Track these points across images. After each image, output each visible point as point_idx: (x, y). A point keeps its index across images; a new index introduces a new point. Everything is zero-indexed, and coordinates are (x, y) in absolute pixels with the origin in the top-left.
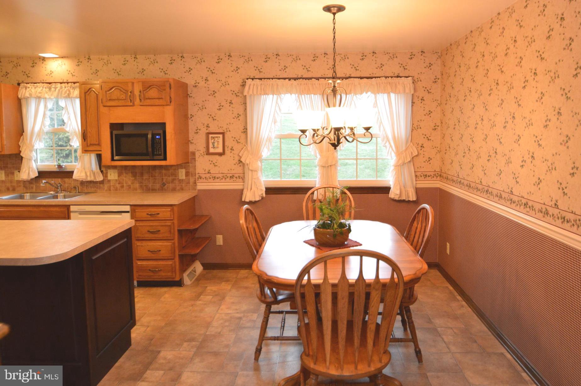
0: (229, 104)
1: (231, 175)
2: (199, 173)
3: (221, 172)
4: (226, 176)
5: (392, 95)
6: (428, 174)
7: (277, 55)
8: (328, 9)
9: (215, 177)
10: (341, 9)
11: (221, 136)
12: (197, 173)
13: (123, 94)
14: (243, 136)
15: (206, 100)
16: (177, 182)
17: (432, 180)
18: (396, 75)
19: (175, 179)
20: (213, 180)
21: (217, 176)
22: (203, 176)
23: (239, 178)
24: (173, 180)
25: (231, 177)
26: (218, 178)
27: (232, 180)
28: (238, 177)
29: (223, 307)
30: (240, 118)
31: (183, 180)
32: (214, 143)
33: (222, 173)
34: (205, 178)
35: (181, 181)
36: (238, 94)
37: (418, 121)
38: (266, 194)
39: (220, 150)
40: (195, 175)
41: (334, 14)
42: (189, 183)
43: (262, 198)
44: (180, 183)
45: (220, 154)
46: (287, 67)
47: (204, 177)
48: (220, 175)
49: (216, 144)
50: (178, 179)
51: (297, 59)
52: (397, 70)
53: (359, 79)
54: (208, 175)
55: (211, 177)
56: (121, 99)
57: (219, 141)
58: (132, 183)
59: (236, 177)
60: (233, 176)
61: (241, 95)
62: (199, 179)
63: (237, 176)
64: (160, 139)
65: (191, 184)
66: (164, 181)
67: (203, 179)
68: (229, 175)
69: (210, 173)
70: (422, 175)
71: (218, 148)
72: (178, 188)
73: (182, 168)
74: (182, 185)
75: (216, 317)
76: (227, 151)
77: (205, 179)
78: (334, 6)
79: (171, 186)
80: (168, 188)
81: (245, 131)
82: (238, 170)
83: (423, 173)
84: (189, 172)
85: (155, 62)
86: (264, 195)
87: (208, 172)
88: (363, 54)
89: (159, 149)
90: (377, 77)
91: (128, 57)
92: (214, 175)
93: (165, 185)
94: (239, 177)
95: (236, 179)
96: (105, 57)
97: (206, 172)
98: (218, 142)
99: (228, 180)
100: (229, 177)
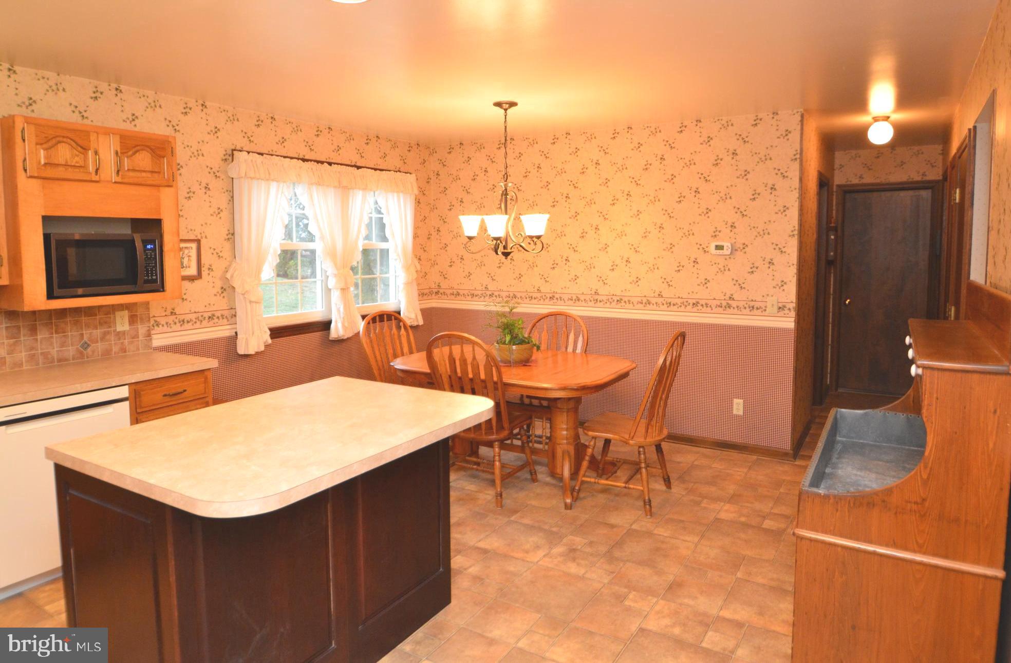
0: (204, 190)
1: (210, 314)
3: (193, 311)
4: (202, 316)
7: (272, 118)
9: (183, 321)
11: (194, 246)
12: (151, 316)
14: (229, 246)
16: (112, 338)
18: (397, 169)
19: (108, 333)
20: (181, 325)
21: (187, 318)
22: (163, 321)
23: (223, 318)
24: (105, 334)
25: (209, 318)
26: (188, 322)
27: (209, 324)
28: (220, 317)
30: (222, 215)
31: (124, 333)
32: (183, 258)
33: (195, 312)
34: (167, 323)
35: (120, 335)
36: (218, 175)
38: (271, 339)
39: (193, 271)
40: (149, 321)
42: (136, 337)
44: (119, 339)
45: (191, 279)
46: (286, 140)
47: (164, 323)
48: (193, 317)
49: (185, 261)
50: (115, 331)
51: (298, 129)
54: (171, 319)
55: (177, 321)
57: (190, 254)
59: (218, 317)
60: (214, 315)
61: (223, 177)
62: (155, 328)
63: (219, 315)
65: (141, 338)
66: (86, 339)
67: (163, 326)
68: (206, 315)
69: (175, 314)
71: (189, 267)
72: (115, 349)
73: (123, 310)
74: (122, 343)
76: (205, 273)
77: (165, 326)
79: (100, 346)
80: (93, 352)
81: (231, 237)
82: (221, 304)
84: (136, 316)
86: (268, 342)
87: (172, 313)
88: (368, 136)
89: (152, 271)
92: (182, 317)
93: (88, 347)
94: (222, 316)
95: (218, 320)
97: (168, 313)
98: (189, 256)
99: (205, 323)
100: (207, 318)
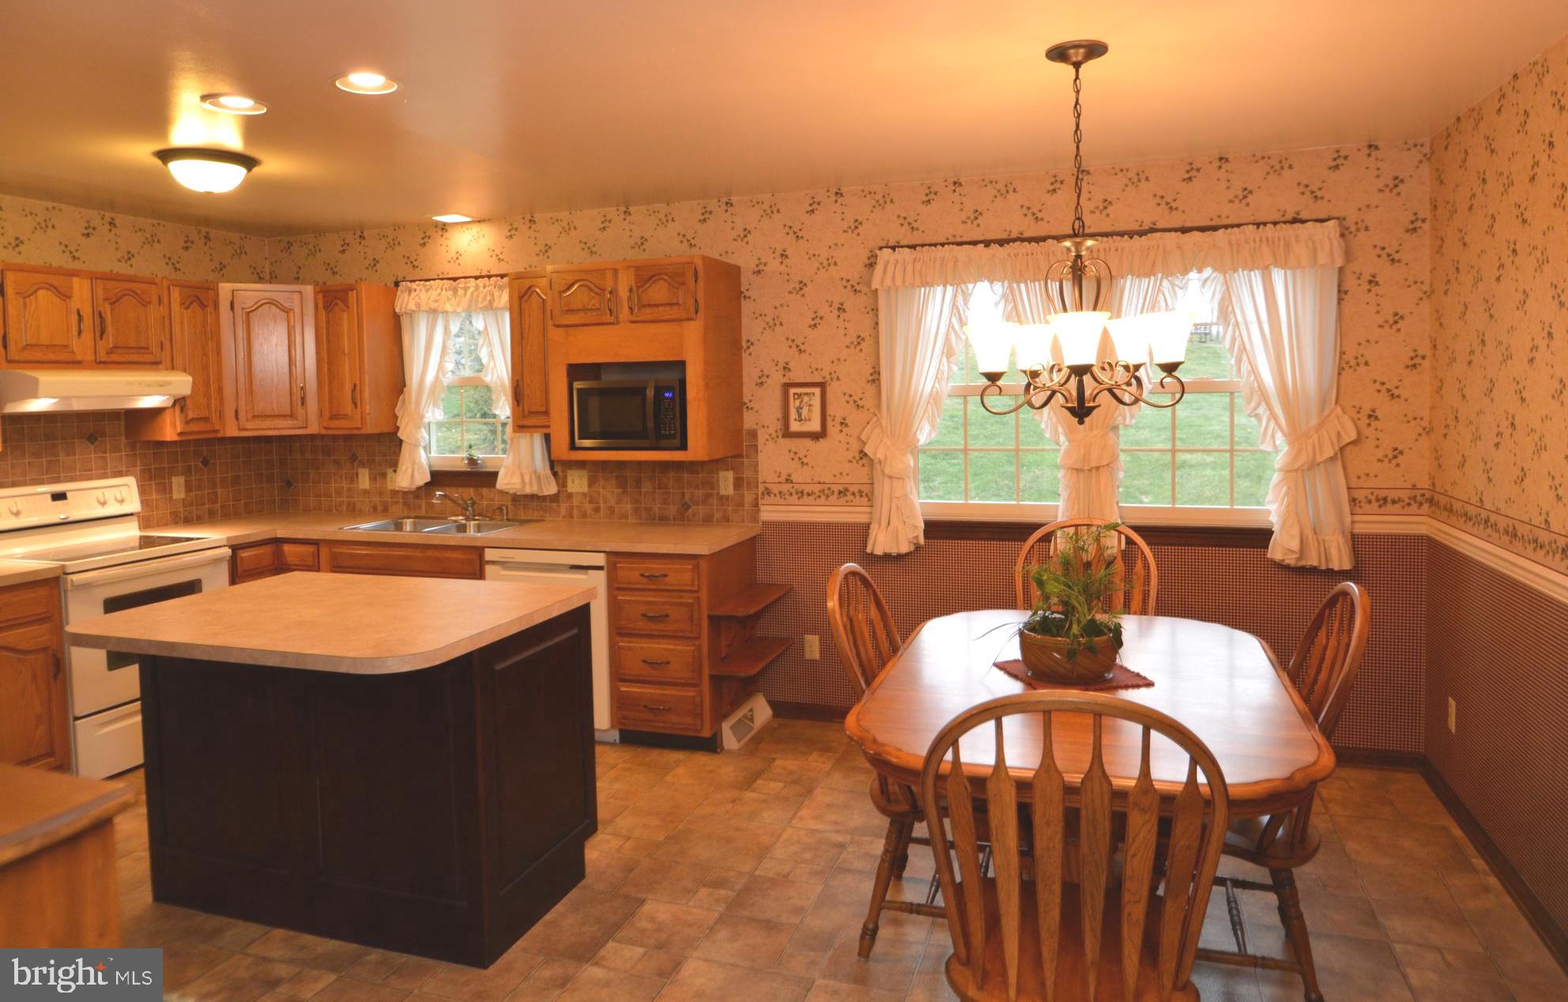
0: (836, 313)
1: (841, 488)
2: (765, 482)
3: (816, 480)
4: (829, 489)
5: (1278, 276)
6: (1393, 495)
7: (955, 183)
8: (1059, 54)
9: (802, 492)
10: (1095, 50)
11: (817, 391)
12: (760, 481)
13: (594, 298)
14: (871, 390)
15: (781, 305)
16: (715, 501)
17: (1405, 512)
18: (1289, 217)
19: (711, 495)
20: (799, 498)
21: (807, 489)
22: (775, 489)
23: (862, 496)
24: (708, 496)
25: (840, 492)
26: (809, 495)
27: (843, 500)
28: (857, 494)
29: (804, 812)
30: (863, 345)
31: (727, 498)
32: (801, 408)
33: (820, 483)
34: (780, 493)
35: (724, 499)
36: (858, 288)
37: (1360, 344)
38: (926, 537)
39: (815, 426)
40: (757, 486)
41: (1077, 65)
42: (741, 504)
43: (918, 548)
44: (722, 505)
45: (816, 436)
46: (981, 214)
47: (777, 492)
48: (816, 488)
49: (805, 412)
50: (718, 493)
51: (1007, 190)
52: (1292, 203)
53: (1179, 233)
54: (786, 487)
55: (793, 491)
56: (591, 309)
57: (812, 402)
58: (619, 502)
59: (854, 494)
60: (847, 490)
61: (865, 289)
62: (766, 496)
63: (856, 491)
64: (673, 399)
65: (747, 507)
66: (687, 498)
67: (775, 495)
68: (835, 488)
69: (792, 482)
70: (1373, 498)
71: (809, 420)
72: (717, 516)
73: (727, 470)
74: (725, 510)
75: (784, 836)
76: (833, 429)
77: (778, 496)
78: (1077, 46)
79: (702, 510)
80: (694, 515)
81: (875, 378)
82: (857, 476)
83: (1377, 492)
84: (743, 478)
85: (669, 219)
86: (922, 541)
87: (787, 480)
88: (1191, 164)
89: (670, 424)
90: (1232, 226)
91: (611, 212)
92: (800, 488)
93: (689, 507)
94: (860, 492)
95: (852, 497)
96: (564, 215)
97: (783, 479)
98: (810, 405)
99: (833, 499)
100: (836, 493)
